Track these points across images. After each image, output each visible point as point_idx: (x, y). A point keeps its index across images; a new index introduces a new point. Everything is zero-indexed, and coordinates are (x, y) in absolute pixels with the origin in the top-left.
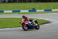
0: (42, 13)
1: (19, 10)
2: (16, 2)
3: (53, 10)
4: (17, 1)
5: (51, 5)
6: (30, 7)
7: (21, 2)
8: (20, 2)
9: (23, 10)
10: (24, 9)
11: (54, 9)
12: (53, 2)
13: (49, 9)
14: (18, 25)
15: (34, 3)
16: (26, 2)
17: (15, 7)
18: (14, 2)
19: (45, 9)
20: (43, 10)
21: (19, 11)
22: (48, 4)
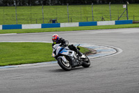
0: (74, 29)
1: (19, 24)
2: (11, 4)
3: (99, 23)
4: (13, 3)
5: (94, 12)
6: (46, 16)
7: (24, 4)
8: (20, 5)
9: (28, 23)
10: (31, 21)
11: (103, 19)
12: (100, 3)
13: (90, 20)
14: (17, 60)
15: (55, 6)
16: (35, 5)
17: (9, 18)
18: (6, 5)
19: (80, 20)
20: (77, 24)
21: (20, 27)
22: (88, 8)
